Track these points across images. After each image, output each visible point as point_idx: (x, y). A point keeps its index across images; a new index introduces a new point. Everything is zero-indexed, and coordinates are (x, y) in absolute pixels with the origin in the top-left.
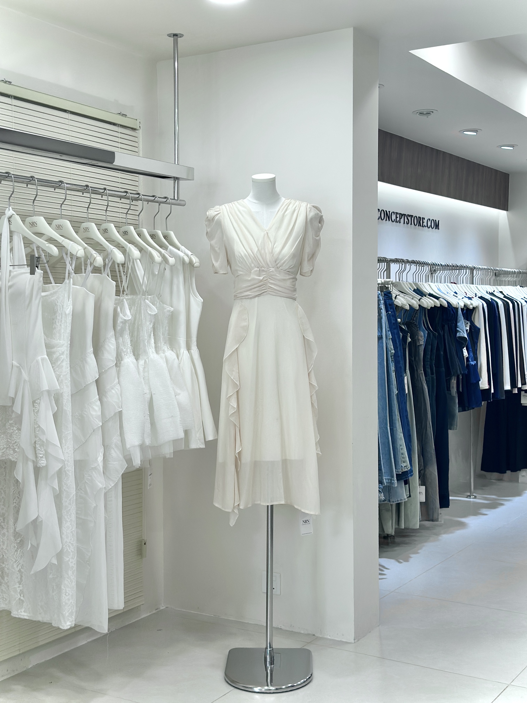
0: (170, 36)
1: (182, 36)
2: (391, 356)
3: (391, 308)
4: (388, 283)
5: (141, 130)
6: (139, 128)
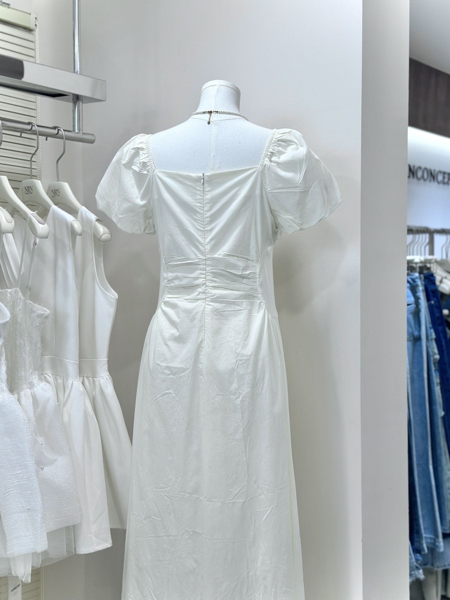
2: (434, 364)
3: (434, 296)
4: (430, 261)
5: (38, 29)
6: (36, 27)
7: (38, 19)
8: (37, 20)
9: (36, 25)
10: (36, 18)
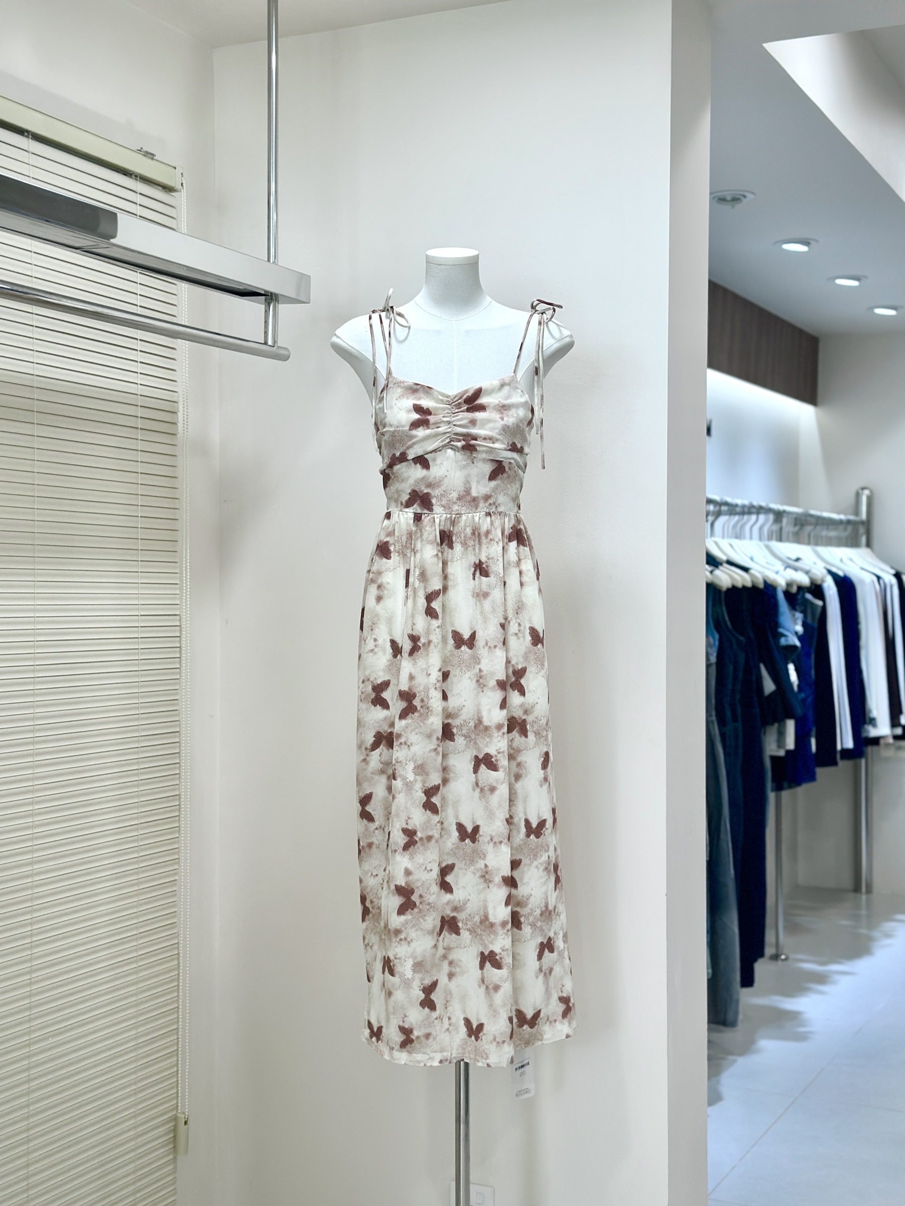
5: (185, 191)
6: (180, 187)
7: (184, 176)
8: (182, 177)
9: (182, 184)
10: (182, 174)
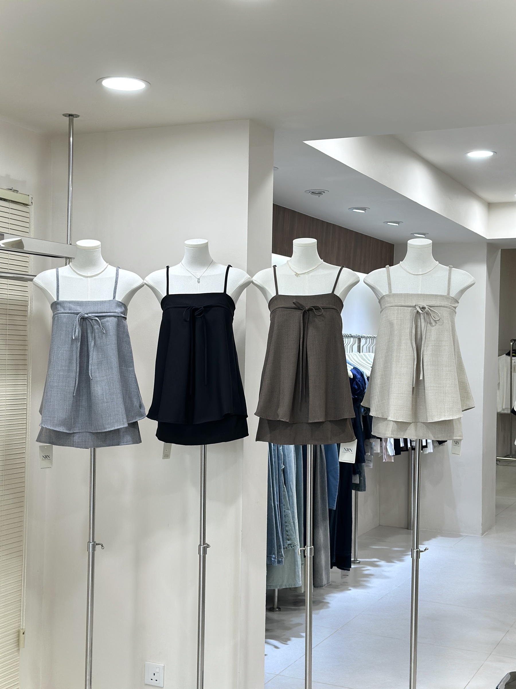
0: (65, 116)
1: (77, 116)
5: (33, 205)
6: (31, 203)
8: (32, 198)
